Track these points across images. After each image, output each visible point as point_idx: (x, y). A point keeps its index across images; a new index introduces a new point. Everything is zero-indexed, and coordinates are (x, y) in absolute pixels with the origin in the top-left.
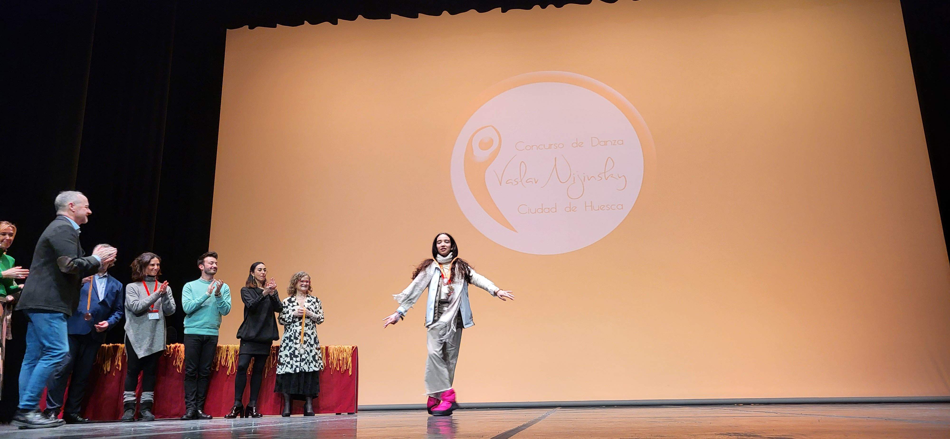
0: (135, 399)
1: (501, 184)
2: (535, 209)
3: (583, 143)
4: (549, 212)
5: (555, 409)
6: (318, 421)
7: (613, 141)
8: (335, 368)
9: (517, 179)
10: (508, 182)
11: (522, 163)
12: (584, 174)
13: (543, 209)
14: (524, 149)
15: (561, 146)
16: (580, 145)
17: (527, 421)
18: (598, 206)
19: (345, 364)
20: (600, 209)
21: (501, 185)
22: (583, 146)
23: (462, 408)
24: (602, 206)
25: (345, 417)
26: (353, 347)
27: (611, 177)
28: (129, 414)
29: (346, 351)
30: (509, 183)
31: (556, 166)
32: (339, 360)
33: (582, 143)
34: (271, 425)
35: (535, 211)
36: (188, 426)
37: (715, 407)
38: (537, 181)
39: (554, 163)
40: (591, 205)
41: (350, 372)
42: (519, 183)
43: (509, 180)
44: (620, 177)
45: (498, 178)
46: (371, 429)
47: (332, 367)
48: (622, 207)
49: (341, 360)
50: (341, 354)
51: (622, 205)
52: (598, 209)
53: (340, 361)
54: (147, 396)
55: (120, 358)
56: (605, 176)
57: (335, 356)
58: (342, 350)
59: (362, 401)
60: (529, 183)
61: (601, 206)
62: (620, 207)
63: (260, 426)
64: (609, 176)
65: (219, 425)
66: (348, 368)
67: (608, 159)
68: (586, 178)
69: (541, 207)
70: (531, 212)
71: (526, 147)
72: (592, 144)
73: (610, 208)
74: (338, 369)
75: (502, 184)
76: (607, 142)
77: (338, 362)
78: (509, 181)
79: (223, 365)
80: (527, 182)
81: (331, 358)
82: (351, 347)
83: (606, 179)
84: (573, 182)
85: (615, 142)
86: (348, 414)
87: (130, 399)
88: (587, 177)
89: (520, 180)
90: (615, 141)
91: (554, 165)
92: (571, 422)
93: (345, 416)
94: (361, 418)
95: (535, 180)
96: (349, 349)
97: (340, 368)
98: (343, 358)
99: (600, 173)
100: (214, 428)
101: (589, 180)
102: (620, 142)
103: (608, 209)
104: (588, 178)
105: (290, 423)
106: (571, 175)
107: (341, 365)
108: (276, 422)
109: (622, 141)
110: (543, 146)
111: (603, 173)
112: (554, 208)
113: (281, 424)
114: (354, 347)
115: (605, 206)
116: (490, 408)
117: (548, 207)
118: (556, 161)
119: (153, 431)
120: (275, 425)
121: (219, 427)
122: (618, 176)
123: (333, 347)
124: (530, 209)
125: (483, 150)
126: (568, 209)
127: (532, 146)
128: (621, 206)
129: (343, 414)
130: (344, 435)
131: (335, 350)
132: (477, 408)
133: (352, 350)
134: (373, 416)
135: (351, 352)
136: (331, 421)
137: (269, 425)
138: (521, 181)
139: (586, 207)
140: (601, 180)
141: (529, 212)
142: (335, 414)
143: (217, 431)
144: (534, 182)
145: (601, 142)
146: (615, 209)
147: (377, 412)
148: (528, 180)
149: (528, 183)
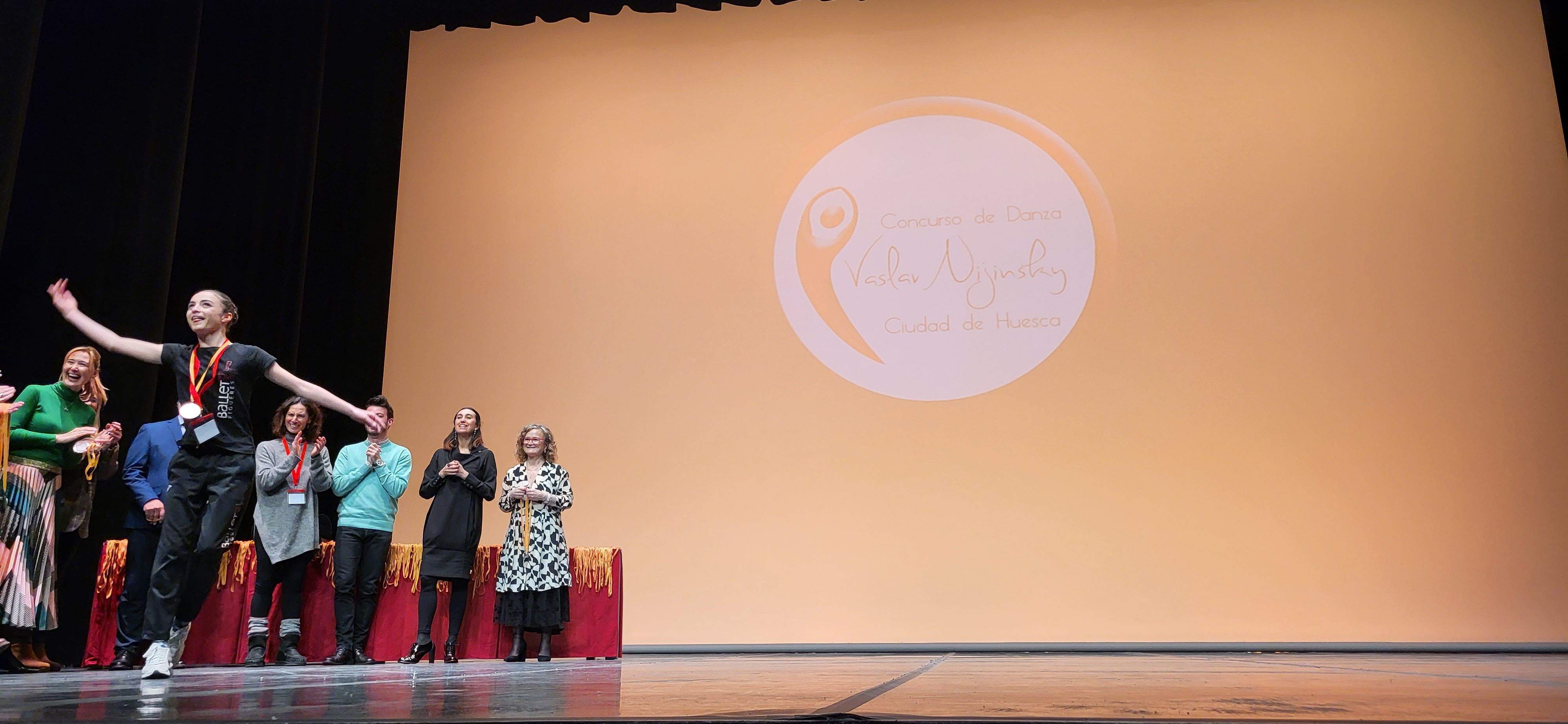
0: (267, 631)
1: (856, 283)
2: (914, 325)
3: (993, 216)
4: (936, 330)
5: (945, 656)
6: (557, 669)
7: (1045, 212)
8: (585, 583)
9: (883, 275)
10: (868, 281)
11: (892, 249)
12: (995, 267)
13: (927, 326)
14: (895, 226)
15: (957, 221)
16: (988, 219)
17: (899, 675)
18: (1019, 321)
19: (601, 578)
20: (1022, 326)
21: (856, 285)
22: (993, 222)
23: (792, 651)
24: (1027, 319)
25: (601, 664)
26: (613, 550)
27: (1041, 272)
28: (257, 654)
29: (603, 557)
30: (871, 282)
31: (948, 256)
32: (592, 571)
33: (990, 217)
34: (481, 675)
35: (912, 330)
36: (351, 675)
37: (1214, 656)
38: (917, 278)
39: (946, 250)
40: (1006, 319)
41: (609, 591)
42: (887, 281)
43: (871, 277)
44: (1055, 273)
45: (853, 275)
46: (644, 684)
47: (579, 582)
48: (1059, 322)
49: (595, 571)
50: (594, 561)
51: (1059, 319)
52: (1019, 326)
53: (594, 573)
54: (289, 626)
55: (241, 564)
56: (1030, 270)
57: (586, 564)
58: (596, 554)
59: (630, 638)
60: (903, 282)
61: (1025, 320)
62: (1055, 322)
63: (465, 676)
64: (1037, 270)
65: (399, 674)
66: (606, 584)
67: (1035, 243)
68: (997, 274)
69: (924, 323)
70: (906, 330)
71: (898, 223)
72: (1009, 218)
73: (1038, 322)
74: (590, 586)
75: (858, 284)
76: (1033, 214)
77: (590, 573)
78: (870, 279)
79: (405, 576)
80: (900, 281)
81: (579, 568)
82: (610, 550)
83: (1033, 276)
84: (977, 281)
85: (1046, 216)
86: (607, 659)
87: (258, 629)
88: (1000, 271)
89: (889, 278)
90: (1047, 212)
91: (945, 252)
92: (971, 676)
93: (602, 662)
94: (628, 666)
95: (913, 278)
96: (607, 553)
97: (594, 584)
98: (598, 568)
99: (1022, 265)
100: (390, 679)
101: (1004, 277)
102: (1056, 215)
103: (1035, 325)
104: (1002, 274)
105: (512, 672)
106: (973, 268)
107: (595, 579)
108: (491, 670)
109: (1060, 212)
110: (927, 220)
111: (1027, 265)
112: (944, 323)
113: (498, 674)
114: (616, 550)
115: (1029, 320)
116: (838, 652)
117: (936, 323)
118: (948, 246)
119: (294, 682)
120: (489, 675)
121: (398, 677)
122: (1053, 271)
123: (583, 548)
124: (906, 326)
125: (828, 228)
126: (968, 326)
127: (909, 221)
128: (1057, 321)
129: (598, 659)
130: (599, 692)
131: (585, 555)
132: (816, 653)
133: (613, 554)
134: (647, 663)
135: (611, 557)
136: (578, 670)
137: (478, 676)
138: (891, 279)
139: (1000, 323)
140: (1023, 277)
141: (903, 332)
142: (586, 658)
143: (397, 684)
144: (912, 280)
145: (1024, 213)
146: (1046, 326)
147: (653, 656)
148: (901, 277)
149: (901, 283)
